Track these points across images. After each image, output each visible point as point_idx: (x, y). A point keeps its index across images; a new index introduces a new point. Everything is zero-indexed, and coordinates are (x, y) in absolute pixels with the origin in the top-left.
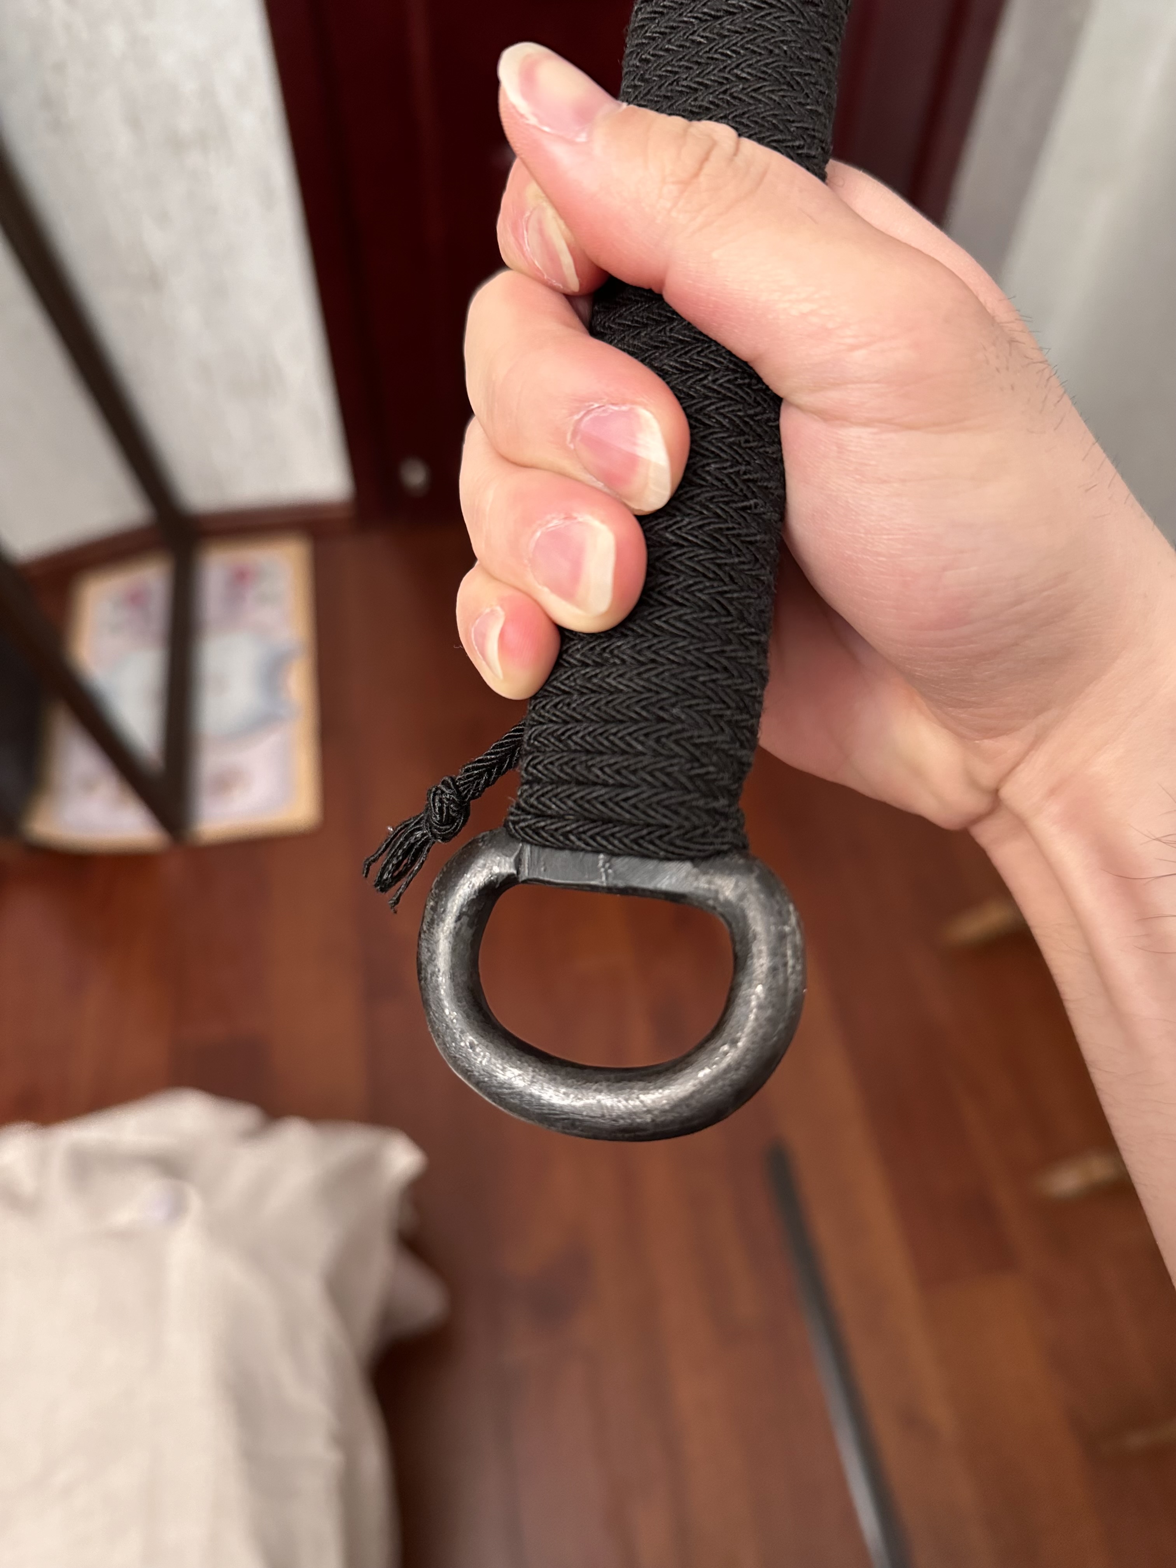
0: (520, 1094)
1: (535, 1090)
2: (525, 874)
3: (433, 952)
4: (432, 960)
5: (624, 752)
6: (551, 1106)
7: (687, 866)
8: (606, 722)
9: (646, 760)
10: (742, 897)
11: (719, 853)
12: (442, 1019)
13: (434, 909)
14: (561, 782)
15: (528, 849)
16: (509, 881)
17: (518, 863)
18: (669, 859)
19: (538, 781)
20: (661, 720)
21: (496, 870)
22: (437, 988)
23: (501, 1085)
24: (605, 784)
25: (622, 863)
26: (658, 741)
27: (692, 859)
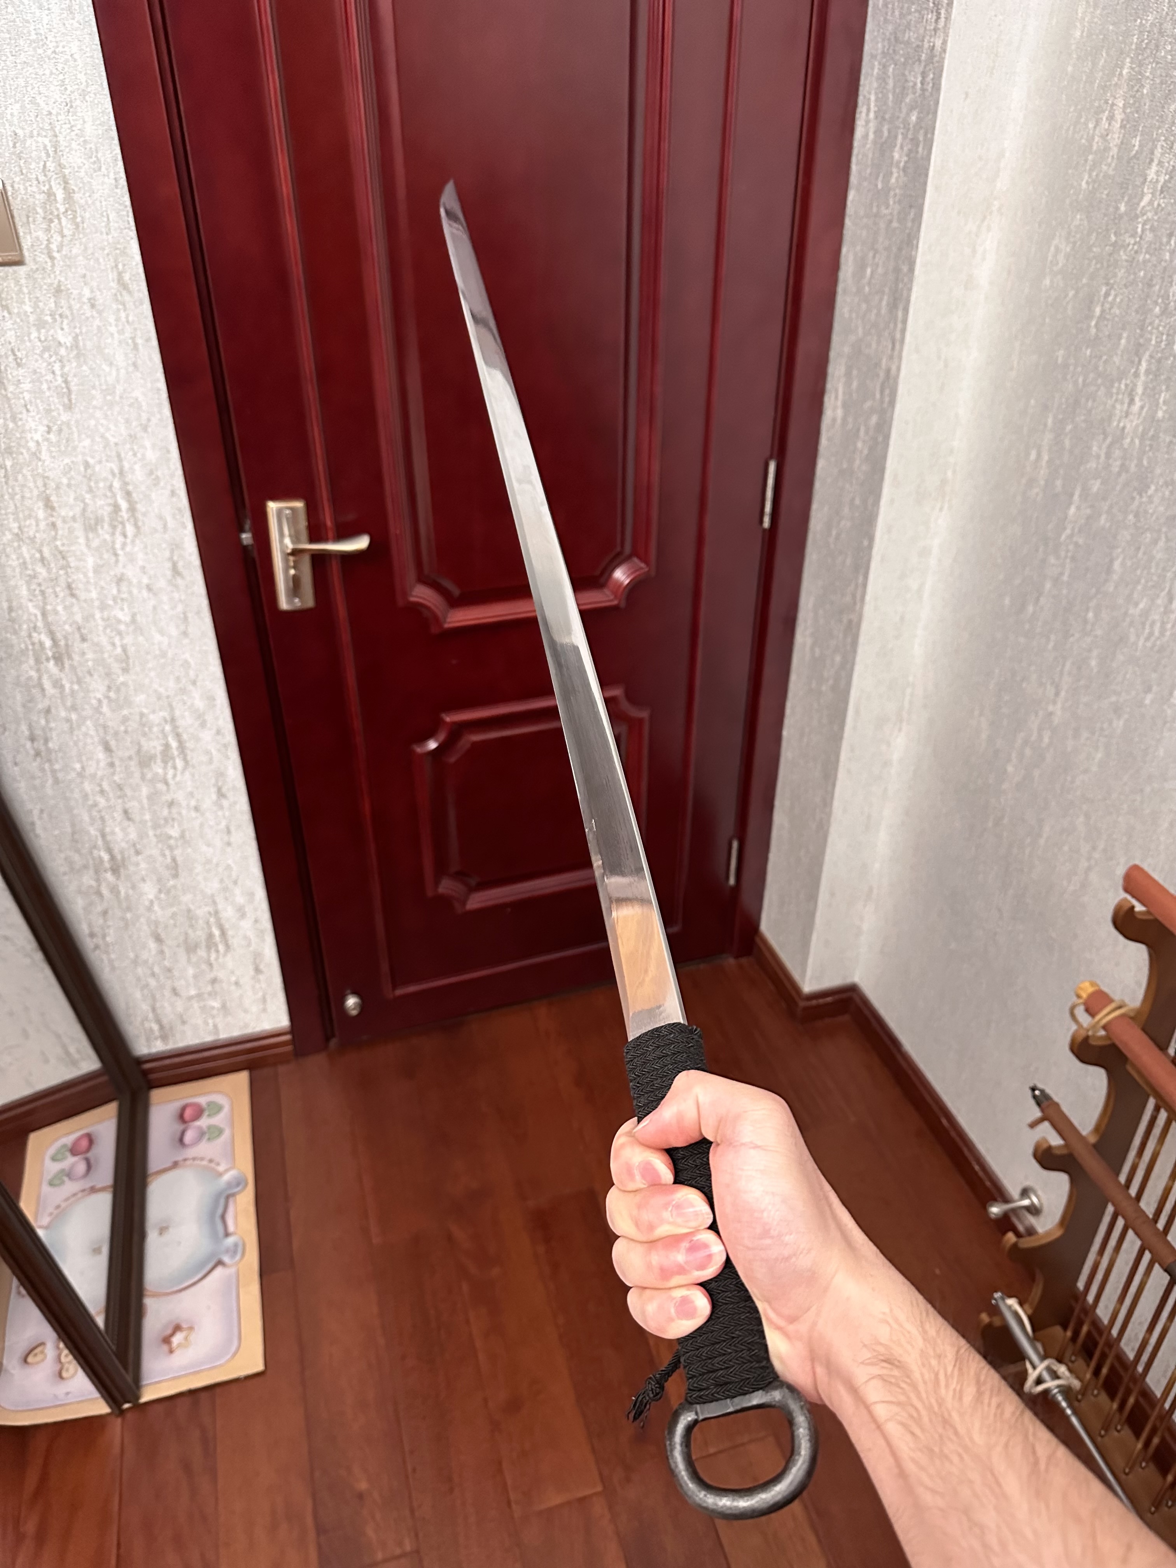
0: (730, 1508)
1: (735, 1504)
2: (701, 1418)
3: (675, 1463)
4: (677, 1466)
5: (724, 1354)
6: (744, 1507)
7: (760, 1392)
8: (713, 1344)
9: (734, 1354)
10: (783, 1397)
11: (770, 1383)
12: (689, 1489)
13: (670, 1444)
14: (704, 1374)
15: (698, 1407)
16: (696, 1422)
17: (697, 1414)
18: (753, 1392)
19: (694, 1376)
20: (733, 1338)
21: (689, 1419)
22: (682, 1477)
23: (722, 1507)
24: (722, 1369)
25: (736, 1400)
26: (735, 1346)
27: (761, 1389)
